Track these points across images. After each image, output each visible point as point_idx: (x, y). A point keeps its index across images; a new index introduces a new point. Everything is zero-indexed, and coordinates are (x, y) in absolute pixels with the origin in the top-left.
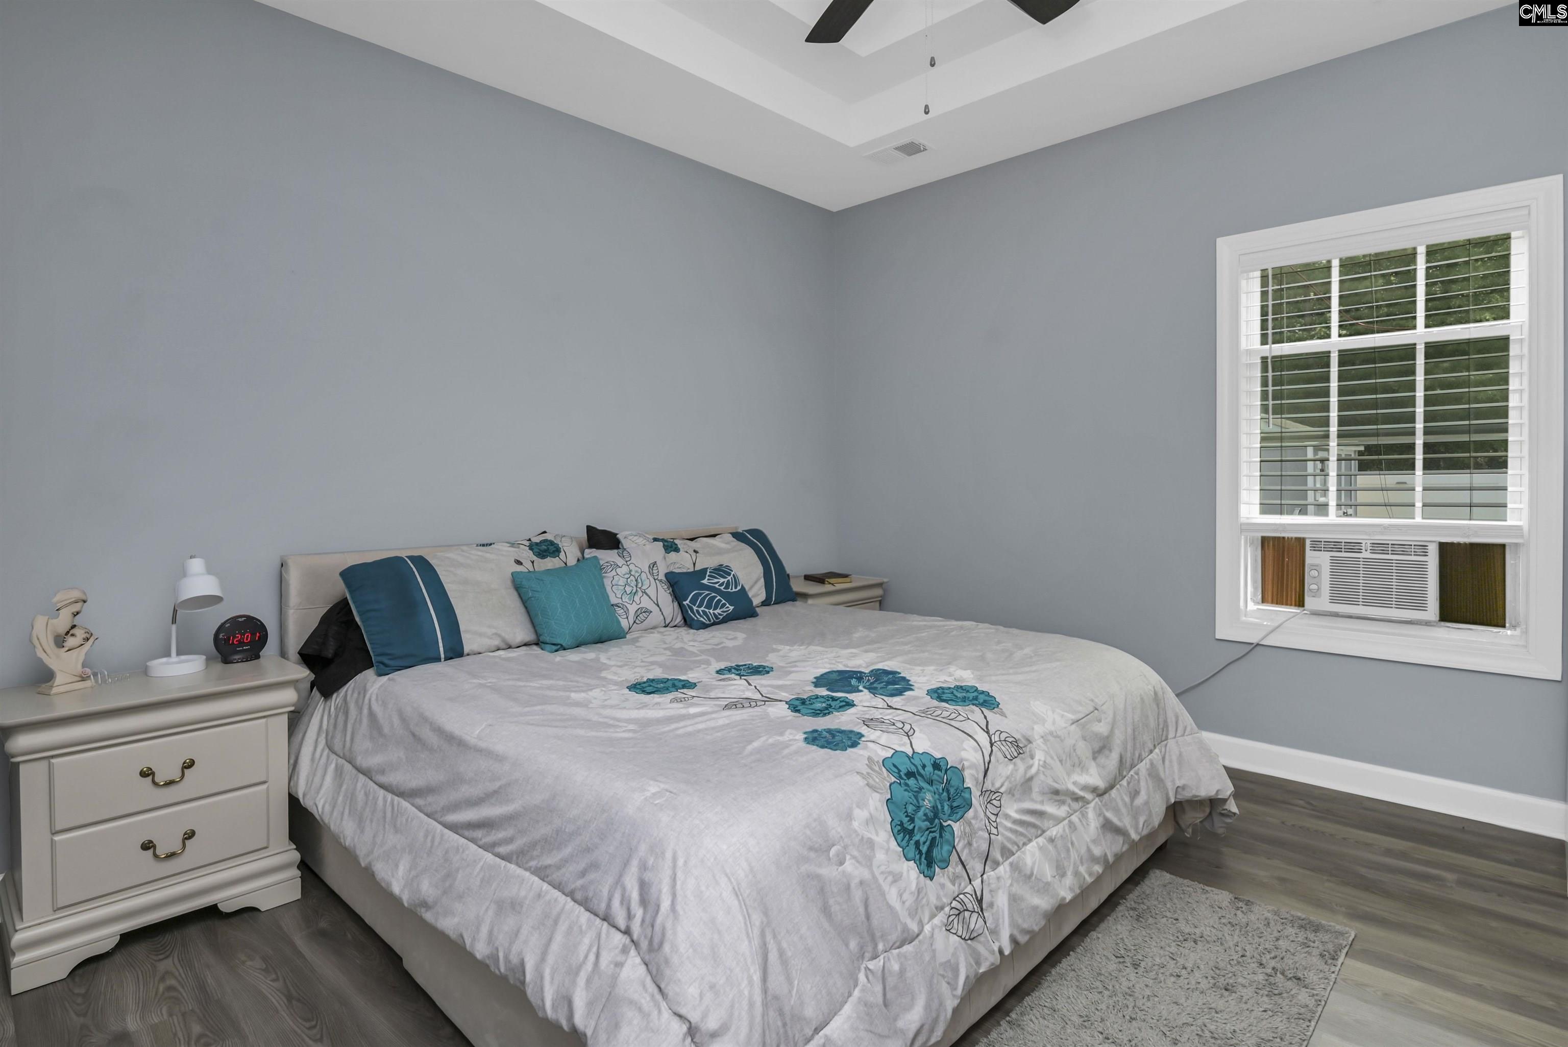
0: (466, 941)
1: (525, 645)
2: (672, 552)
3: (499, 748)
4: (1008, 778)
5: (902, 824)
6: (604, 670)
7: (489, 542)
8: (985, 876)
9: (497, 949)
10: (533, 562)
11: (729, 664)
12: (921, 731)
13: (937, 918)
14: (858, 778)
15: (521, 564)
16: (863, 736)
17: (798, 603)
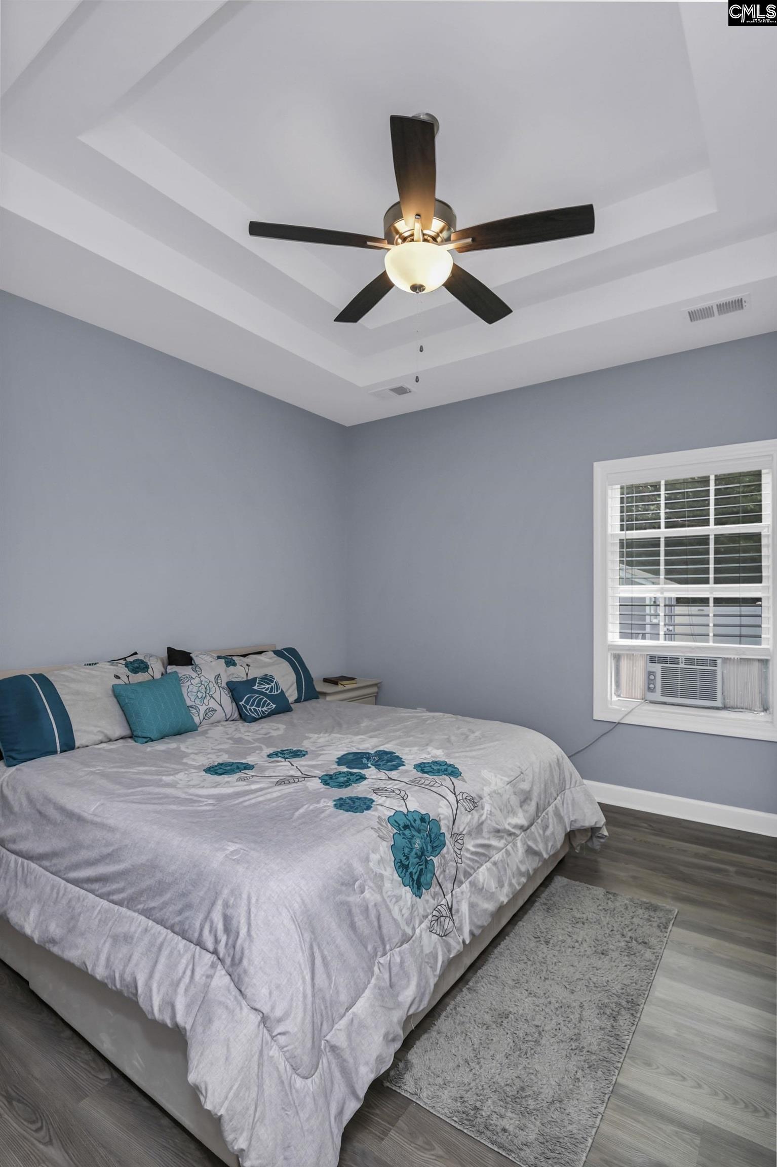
0: (88, 967)
1: (122, 738)
2: (231, 667)
3: (111, 822)
4: (467, 824)
5: (401, 862)
6: (185, 757)
7: (94, 662)
8: (453, 892)
9: (114, 972)
10: (128, 677)
11: (275, 750)
12: (412, 796)
13: (423, 924)
14: (373, 832)
15: (119, 678)
16: (374, 801)
17: (321, 700)
